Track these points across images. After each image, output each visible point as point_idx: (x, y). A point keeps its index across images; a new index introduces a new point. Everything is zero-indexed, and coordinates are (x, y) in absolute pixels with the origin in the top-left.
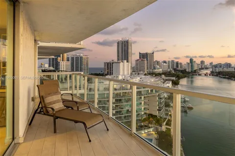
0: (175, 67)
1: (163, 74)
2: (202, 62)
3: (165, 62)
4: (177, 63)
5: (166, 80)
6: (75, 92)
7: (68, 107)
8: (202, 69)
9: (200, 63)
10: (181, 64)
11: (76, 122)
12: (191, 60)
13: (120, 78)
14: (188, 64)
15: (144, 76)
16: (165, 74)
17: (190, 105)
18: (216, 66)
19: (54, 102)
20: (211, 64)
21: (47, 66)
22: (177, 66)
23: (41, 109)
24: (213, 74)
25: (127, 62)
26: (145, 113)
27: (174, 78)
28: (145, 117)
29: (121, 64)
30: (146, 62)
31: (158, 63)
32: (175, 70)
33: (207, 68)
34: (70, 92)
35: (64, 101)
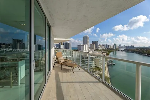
0: (108, 47)
1: (102, 50)
2: (120, 45)
3: (103, 45)
4: (109, 45)
5: (104, 53)
6: (67, 56)
7: (66, 62)
8: (120, 48)
9: (119, 46)
10: (110, 46)
11: (69, 66)
12: (115, 44)
13: (84, 51)
14: (114, 46)
15: (94, 51)
16: (103, 50)
17: (114, 64)
18: (126, 47)
19: (61, 60)
20: (124, 46)
21: (56, 46)
22: (109, 47)
23: (57, 62)
24: (125, 50)
25: (87, 45)
26: (94, 66)
27: (107, 52)
28: (94, 67)
29: (84, 46)
30: (95, 45)
31: (100, 45)
32: (107, 48)
33: (122, 48)
34: (66, 56)
35: (64, 59)
